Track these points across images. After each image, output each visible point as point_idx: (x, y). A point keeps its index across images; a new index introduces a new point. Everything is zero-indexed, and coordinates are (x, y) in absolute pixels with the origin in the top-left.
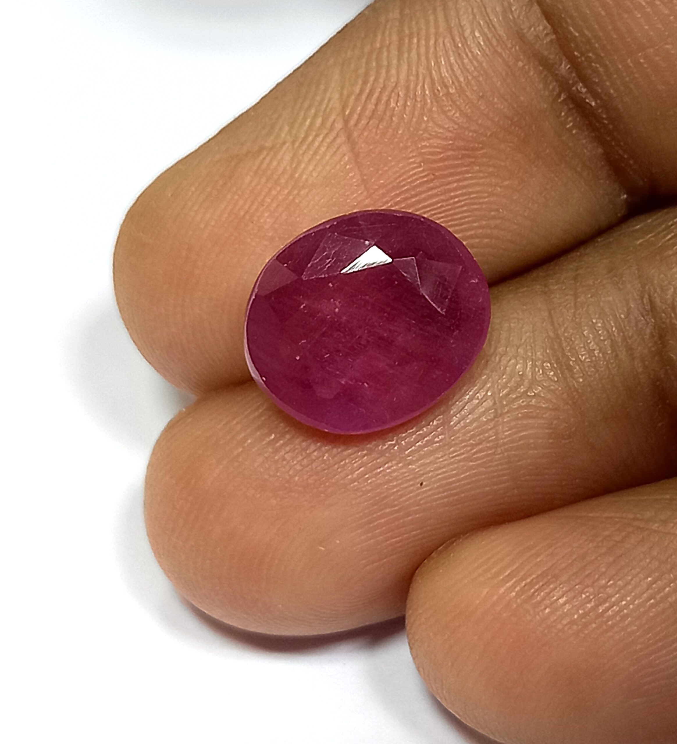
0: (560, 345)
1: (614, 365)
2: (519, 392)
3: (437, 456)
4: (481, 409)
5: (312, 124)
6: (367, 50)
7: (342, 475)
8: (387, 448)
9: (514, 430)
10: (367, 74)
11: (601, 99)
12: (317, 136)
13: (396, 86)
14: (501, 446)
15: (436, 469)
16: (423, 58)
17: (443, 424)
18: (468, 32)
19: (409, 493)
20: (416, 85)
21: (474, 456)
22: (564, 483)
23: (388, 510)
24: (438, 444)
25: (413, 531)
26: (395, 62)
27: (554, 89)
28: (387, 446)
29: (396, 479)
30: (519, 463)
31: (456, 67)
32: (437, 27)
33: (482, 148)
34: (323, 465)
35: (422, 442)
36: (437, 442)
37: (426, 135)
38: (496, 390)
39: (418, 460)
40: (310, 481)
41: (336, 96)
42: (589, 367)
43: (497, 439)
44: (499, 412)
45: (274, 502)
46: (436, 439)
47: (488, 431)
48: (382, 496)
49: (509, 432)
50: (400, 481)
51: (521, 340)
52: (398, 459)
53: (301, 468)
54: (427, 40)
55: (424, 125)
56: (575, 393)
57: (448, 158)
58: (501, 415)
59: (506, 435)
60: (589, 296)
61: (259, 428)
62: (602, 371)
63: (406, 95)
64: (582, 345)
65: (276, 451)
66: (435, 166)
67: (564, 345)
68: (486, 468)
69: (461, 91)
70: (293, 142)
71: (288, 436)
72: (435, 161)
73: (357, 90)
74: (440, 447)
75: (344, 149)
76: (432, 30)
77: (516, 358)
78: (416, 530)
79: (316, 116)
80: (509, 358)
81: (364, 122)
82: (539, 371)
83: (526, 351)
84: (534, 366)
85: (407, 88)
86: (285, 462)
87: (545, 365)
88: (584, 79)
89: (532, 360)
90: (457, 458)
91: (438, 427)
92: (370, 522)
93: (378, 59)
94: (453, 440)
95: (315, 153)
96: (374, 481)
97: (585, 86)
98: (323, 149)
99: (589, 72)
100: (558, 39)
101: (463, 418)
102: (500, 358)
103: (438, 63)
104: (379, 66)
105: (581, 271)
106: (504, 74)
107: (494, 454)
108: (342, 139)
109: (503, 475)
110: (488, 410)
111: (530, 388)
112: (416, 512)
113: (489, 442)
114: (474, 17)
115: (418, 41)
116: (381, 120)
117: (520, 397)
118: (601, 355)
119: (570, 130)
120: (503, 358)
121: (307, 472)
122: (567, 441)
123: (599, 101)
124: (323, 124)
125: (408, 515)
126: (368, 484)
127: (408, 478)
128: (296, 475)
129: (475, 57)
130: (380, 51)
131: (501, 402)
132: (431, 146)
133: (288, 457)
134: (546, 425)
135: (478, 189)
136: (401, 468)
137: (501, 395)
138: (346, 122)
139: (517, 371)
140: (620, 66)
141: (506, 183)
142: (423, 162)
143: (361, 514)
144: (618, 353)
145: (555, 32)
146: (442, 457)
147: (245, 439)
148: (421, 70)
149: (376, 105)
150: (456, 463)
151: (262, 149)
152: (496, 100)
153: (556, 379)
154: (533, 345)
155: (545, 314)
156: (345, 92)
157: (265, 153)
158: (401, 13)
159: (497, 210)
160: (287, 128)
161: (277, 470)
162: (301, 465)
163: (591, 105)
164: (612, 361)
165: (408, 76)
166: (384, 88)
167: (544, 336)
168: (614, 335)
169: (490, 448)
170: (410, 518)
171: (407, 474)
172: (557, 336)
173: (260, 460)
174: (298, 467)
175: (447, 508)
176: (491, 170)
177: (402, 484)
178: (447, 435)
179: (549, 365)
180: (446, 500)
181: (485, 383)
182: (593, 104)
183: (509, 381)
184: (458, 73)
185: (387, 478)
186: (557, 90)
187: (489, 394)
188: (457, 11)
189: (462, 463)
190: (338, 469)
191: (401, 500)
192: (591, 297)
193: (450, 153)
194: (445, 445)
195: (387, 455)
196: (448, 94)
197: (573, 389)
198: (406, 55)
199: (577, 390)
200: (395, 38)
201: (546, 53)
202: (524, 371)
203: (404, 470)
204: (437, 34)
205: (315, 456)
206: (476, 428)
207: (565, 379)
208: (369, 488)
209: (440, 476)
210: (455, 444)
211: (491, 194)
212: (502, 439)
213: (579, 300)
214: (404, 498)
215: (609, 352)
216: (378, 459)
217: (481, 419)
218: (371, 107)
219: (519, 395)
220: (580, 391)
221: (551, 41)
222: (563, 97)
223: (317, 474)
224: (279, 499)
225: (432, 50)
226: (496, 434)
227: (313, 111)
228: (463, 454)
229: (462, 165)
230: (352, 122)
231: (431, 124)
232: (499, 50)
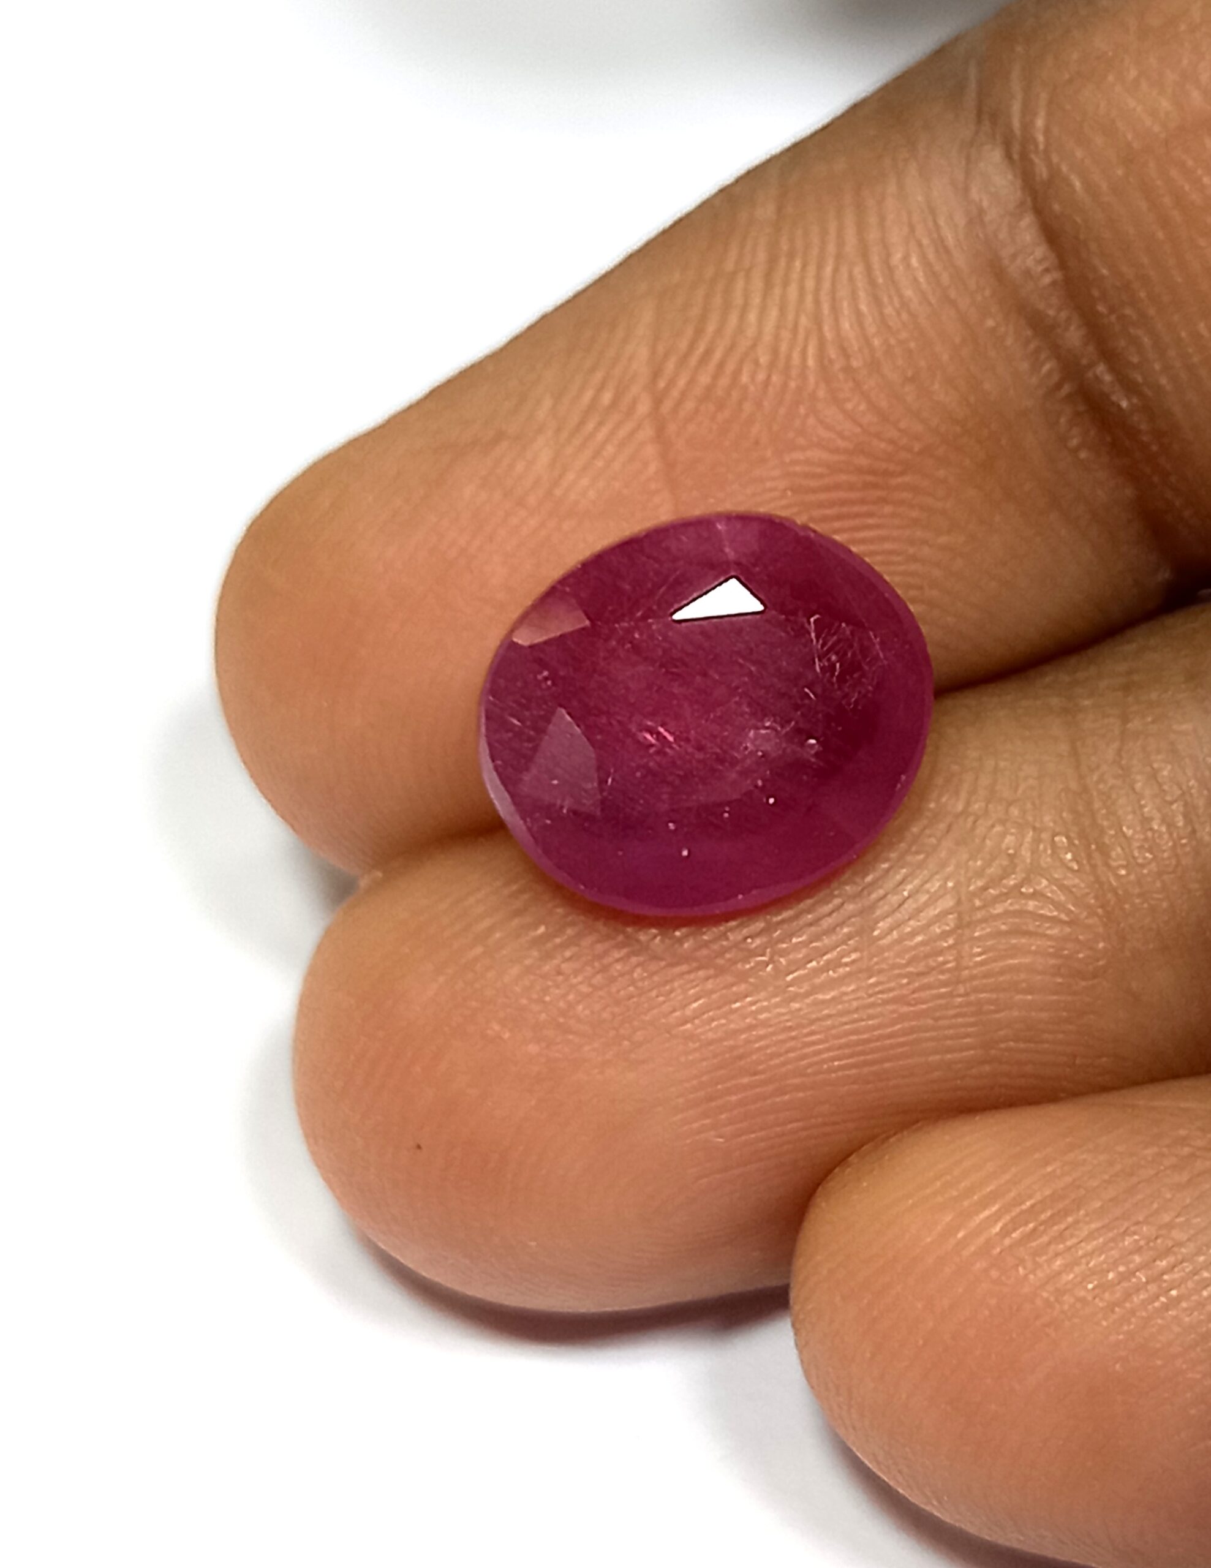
0: (1089, 804)
1: (1188, 849)
2: (1005, 887)
3: (844, 989)
4: (933, 912)
5: (595, 399)
6: (709, 272)
7: (666, 1008)
8: (752, 968)
9: (991, 954)
10: (703, 318)
11: (1140, 394)
12: (601, 424)
13: (754, 346)
14: (964, 982)
15: (841, 1014)
16: (809, 299)
17: (860, 932)
18: (897, 257)
19: (787, 1052)
20: (791, 349)
21: (915, 996)
22: (1078, 1061)
23: (745, 1080)
24: (848, 969)
25: (791, 1122)
26: (756, 300)
27: (1049, 373)
28: (752, 964)
29: (765, 1024)
30: (997, 1016)
31: (868, 320)
32: (841, 243)
33: (902, 473)
34: (631, 989)
35: (818, 963)
36: (846, 965)
37: (801, 441)
38: (962, 879)
39: (807, 994)
40: (605, 1015)
41: (644, 352)
42: (1141, 848)
43: (958, 968)
44: (967, 919)
45: (533, 1048)
46: (846, 960)
47: (941, 952)
48: (735, 1053)
49: (983, 957)
50: (770, 1030)
51: (1016, 790)
52: (771, 989)
53: (590, 990)
54: (820, 267)
55: (797, 423)
56: (1110, 896)
57: (837, 487)
58: (969, 925)
59: (976, 962)
60: (1149, 719)
61: (518, 913)
62: (1163, 859)
63: (772, 365)
64: (1130, 809)
65: (548, 956)
66: (812, 498)
67: (1097, 805)
68: (936, 1019)
69: (874, 365)
70: (558, 430)
71: (570, 931)
72: (814, 491)
73: (683, 345)
74: (849, 974)
75: (650, 450)
76: (831, 248)
77: (1003, 822)
78: (797, 1120)
79: (601, 388)
80: (990, 823)
81: (689, 405)
82: (1045, 850)
83: (1024, 812)
84: (1037, 841)
85: (775, 352)
86: (560, 978)
87: (1057, 839)
88: (1109, 355)
89: (1034, 829)
90: (880, 996)
91: (849, 937)
92: (710, 1099)
93: (728, 291)
94: (877, 963)
95: (597, 454)
96: (723, 1025)
97: (1112, 369)
98: (610, 449)
99: (1122, 343)
100: (1068, 281)
101: (898, 925)
102: (975, 822)
103: (835, 310)
104: (727, 306)
105: (1136, 678)
106: (957, 340)
107: (950, 995)
108: (648, 432)
109: (967, 1035)
110: (946, 913)
111: (1026, 881)
112: (798, 1088)
113: (942, 972)
114: (912, 229)
115: (804, 266)
116: (721, 407)
117: (1006, 894)
118: (1164, 829)
119: (1075, 451)
120: (980, 822)
121: (601, 997)
122: (1090, 983)
123: (1135, 400)
124: (614, 403)
125: (782, 1091)
126: (711, 1030)
127: (789, 1024)
128: (579, 1002)
129: (905, 304)
130: (732, 277)
131: (971, 900)
132: (808, 462)
133: (565, 967)
134: (1051, 950)
135: (888, 546)
136: (777, 1006)
137: (972, 888)
138: (658, 402)
139: (1004, 846)
140: (1183, 334)
141: (943, 540)
142: (792, 490)
143: (695, 1082)
144: (1197, 826)
145: (1062, 265)
146: (853, 991)
147: (491, 930)
148: (804, 321)
149: (716, 377)
150: (879, 1005)
151: (499, 436)
152: (936, 386)
153: (1076, 867)
154: (1037, 802)
155: (1064, 748)
156: (661, 349)
157: (504, 444)
158: (780, 209)
159: (921, 588)
160: (548, 403)
161: (545, 990)
162: (590, 985)
163: (1119, 406)
164: (1184, 841)
165: (778, 327)
166: (731, 348)
167: (1061, 786)
168: (1191, 795)
169: (944, 984)
170: (787, 1097)
171: (786, 1017)
172: (1085, 789)
173: (515, 970)
174: (584, 989)
175: (855, 1087)
176: (915, 514)
177: (773, 1034)
178: (865, 953)
179: (1064, 840)
180: (854, 1071)
181: (943, 865)
182: (1124, 404)
183: (988, 864)
184: (871, 329)
185: (748, 1021)
186: (1056, 378)
187: (950, 884)
188: (882, 219)
189: (890, 1007)
190: (657, 996)
191: (772, 1063)
192: (1153, 722)
193: (843, 478)
194: (860, 971)
195: (752, 980)
196: (848, 369)
197: (1106, 887)
198: (777, 291)
199: (1114, 891)
200: (762, 256)
201: (1041, 306)
202: (1018, 849)
203: (783, 1010)
204: (839, 257)
205: (618, 971)
206: (922, 943)
207: (1094, 867)
208: (710, 1035)
209: (847, 1027)
210: (880, 972)
211: (914, 559)
212: (967, 968)
213: (1129, 725)
214: (777, 1061)
215: (1181, 824)
216: (733, 985)
217: (932, 928)
218: (704, 379)
219: (1005, 891)
220: (1120, 892)
221: (1054, 283)
222: (1066, 389)
223: (618, 1003)
224: (544, 1045)
225: (827, 285)
226: (958, 959)
227: (599, 375)
228: (891, 990)
229: (863, 502)
230: (667, 406)
231: (811, 421)
232: (953, 294)
